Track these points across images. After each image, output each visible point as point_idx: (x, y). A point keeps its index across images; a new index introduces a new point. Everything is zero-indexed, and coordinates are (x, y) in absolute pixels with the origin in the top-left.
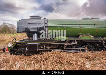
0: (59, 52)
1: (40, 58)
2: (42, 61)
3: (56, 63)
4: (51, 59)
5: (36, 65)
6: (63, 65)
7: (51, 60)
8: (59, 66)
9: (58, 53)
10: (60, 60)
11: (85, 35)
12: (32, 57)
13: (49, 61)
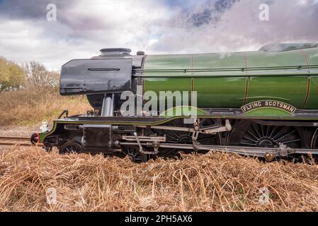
0: (233, 157)
1: (176, 168)
2: (181, 177)
3: (225, 188)
4: (208, 174)
5: (162, 188)
6: (248, 196)
7: (208, 178)
8: (235, 198)
9: (230, 159)
10: (238, 179)
11: (263, 104)
12: (152, 165)
13: (202, 180)
